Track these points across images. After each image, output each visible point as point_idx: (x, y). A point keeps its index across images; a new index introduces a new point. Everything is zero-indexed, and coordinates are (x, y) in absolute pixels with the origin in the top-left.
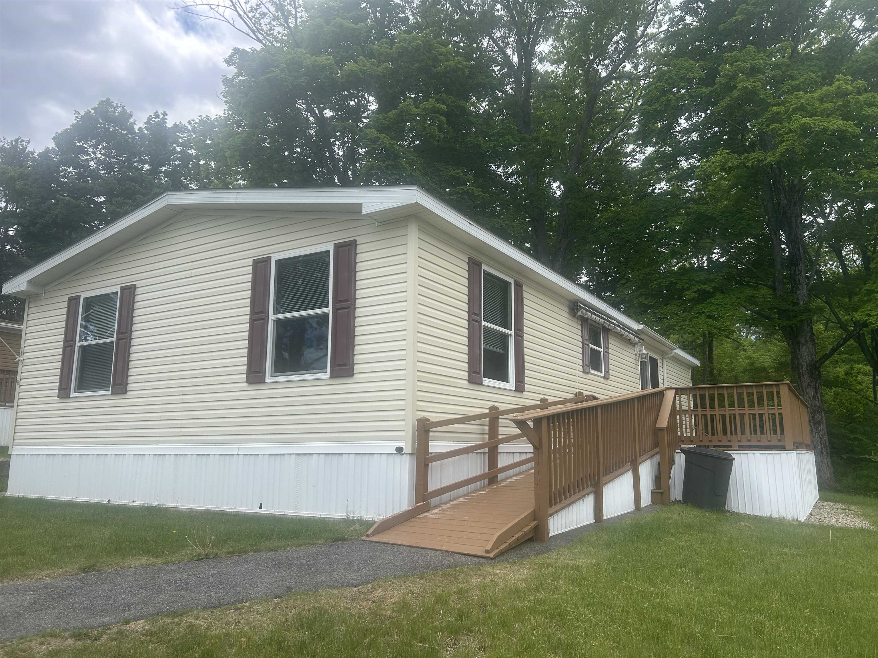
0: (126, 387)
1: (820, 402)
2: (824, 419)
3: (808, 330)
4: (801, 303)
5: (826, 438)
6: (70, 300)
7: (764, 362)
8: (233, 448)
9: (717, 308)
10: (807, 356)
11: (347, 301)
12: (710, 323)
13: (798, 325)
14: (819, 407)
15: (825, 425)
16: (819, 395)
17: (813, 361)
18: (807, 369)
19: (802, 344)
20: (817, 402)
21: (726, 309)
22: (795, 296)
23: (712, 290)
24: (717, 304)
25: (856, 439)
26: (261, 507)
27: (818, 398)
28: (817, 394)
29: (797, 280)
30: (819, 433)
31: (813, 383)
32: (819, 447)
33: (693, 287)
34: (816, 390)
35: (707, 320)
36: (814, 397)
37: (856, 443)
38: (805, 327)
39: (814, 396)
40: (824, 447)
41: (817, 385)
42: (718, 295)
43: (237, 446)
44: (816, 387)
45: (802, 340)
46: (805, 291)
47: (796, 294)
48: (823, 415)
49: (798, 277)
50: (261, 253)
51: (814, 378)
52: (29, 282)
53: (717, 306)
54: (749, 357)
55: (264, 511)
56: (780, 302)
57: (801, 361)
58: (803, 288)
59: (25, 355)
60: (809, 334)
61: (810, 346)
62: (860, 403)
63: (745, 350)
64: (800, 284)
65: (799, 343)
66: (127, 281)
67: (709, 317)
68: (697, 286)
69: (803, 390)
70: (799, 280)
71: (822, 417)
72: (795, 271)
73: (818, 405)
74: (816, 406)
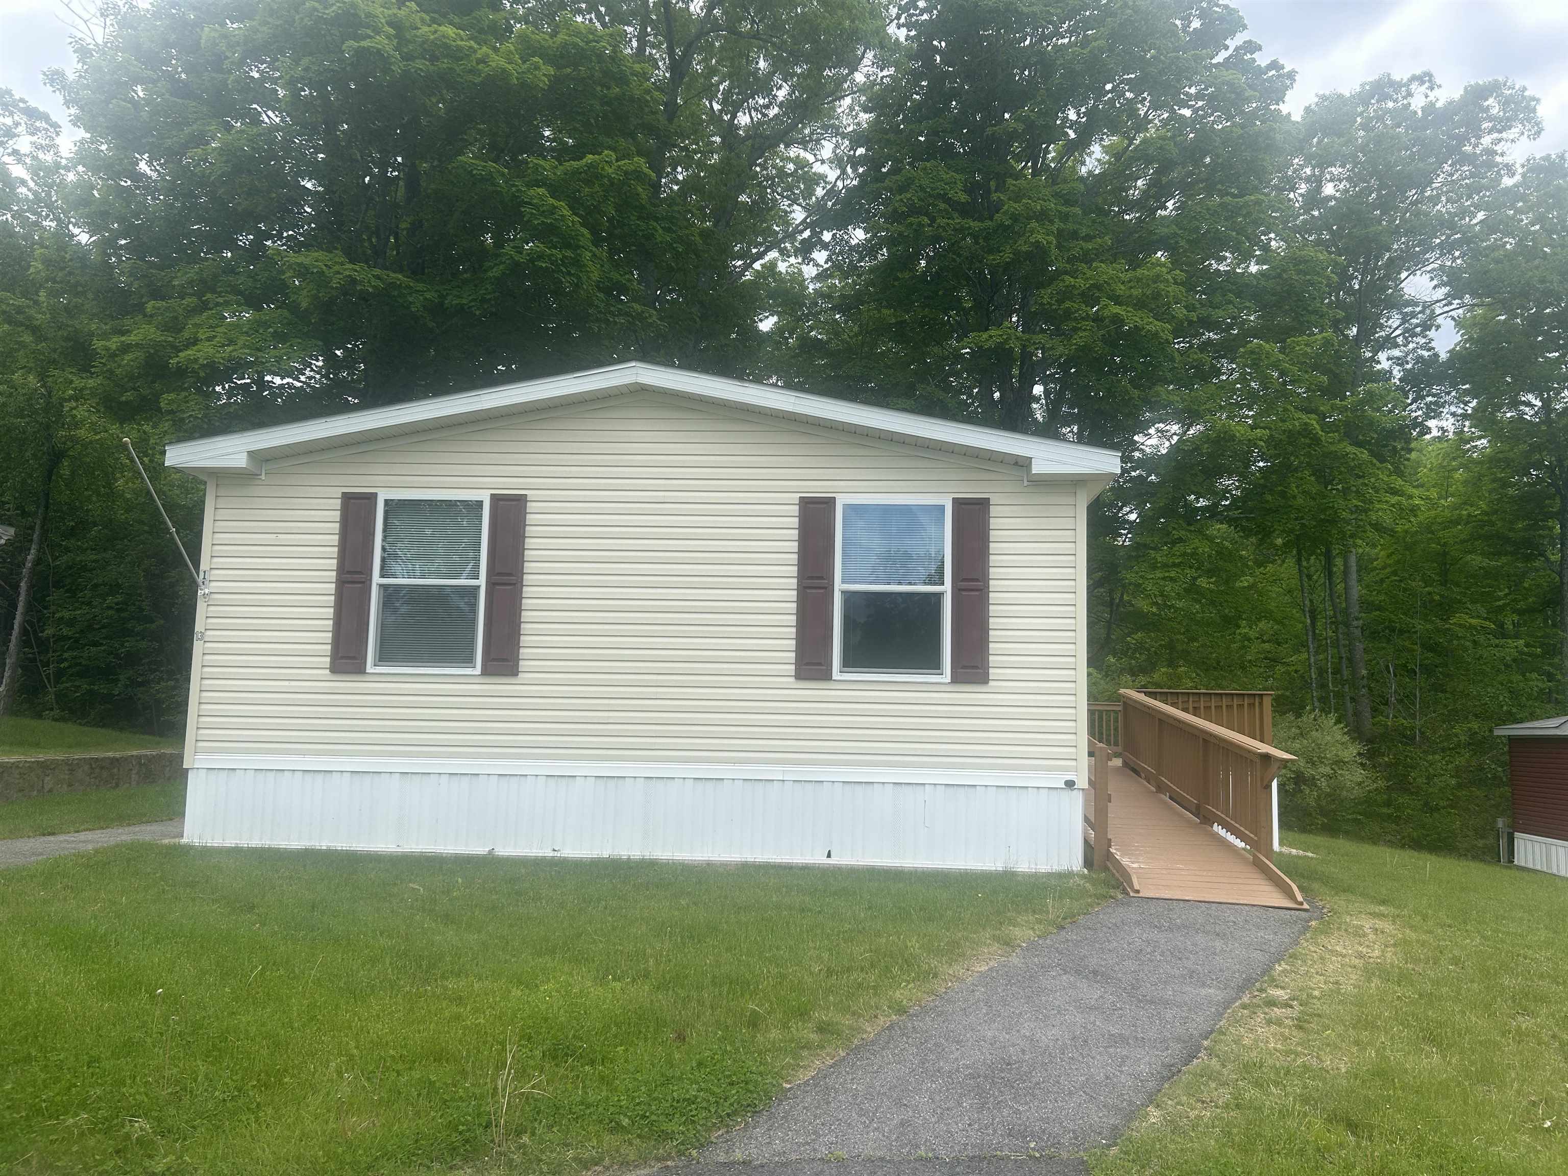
0: (517, 665)
6: (348, 498)
8: (775, 772)
11: (977, 580)
26: (829, 856)
43: (779, 768)
50: (817, 489)
52: (251, 454)
55: (833, 861)
59: (213, 584)
66: (509, 486)
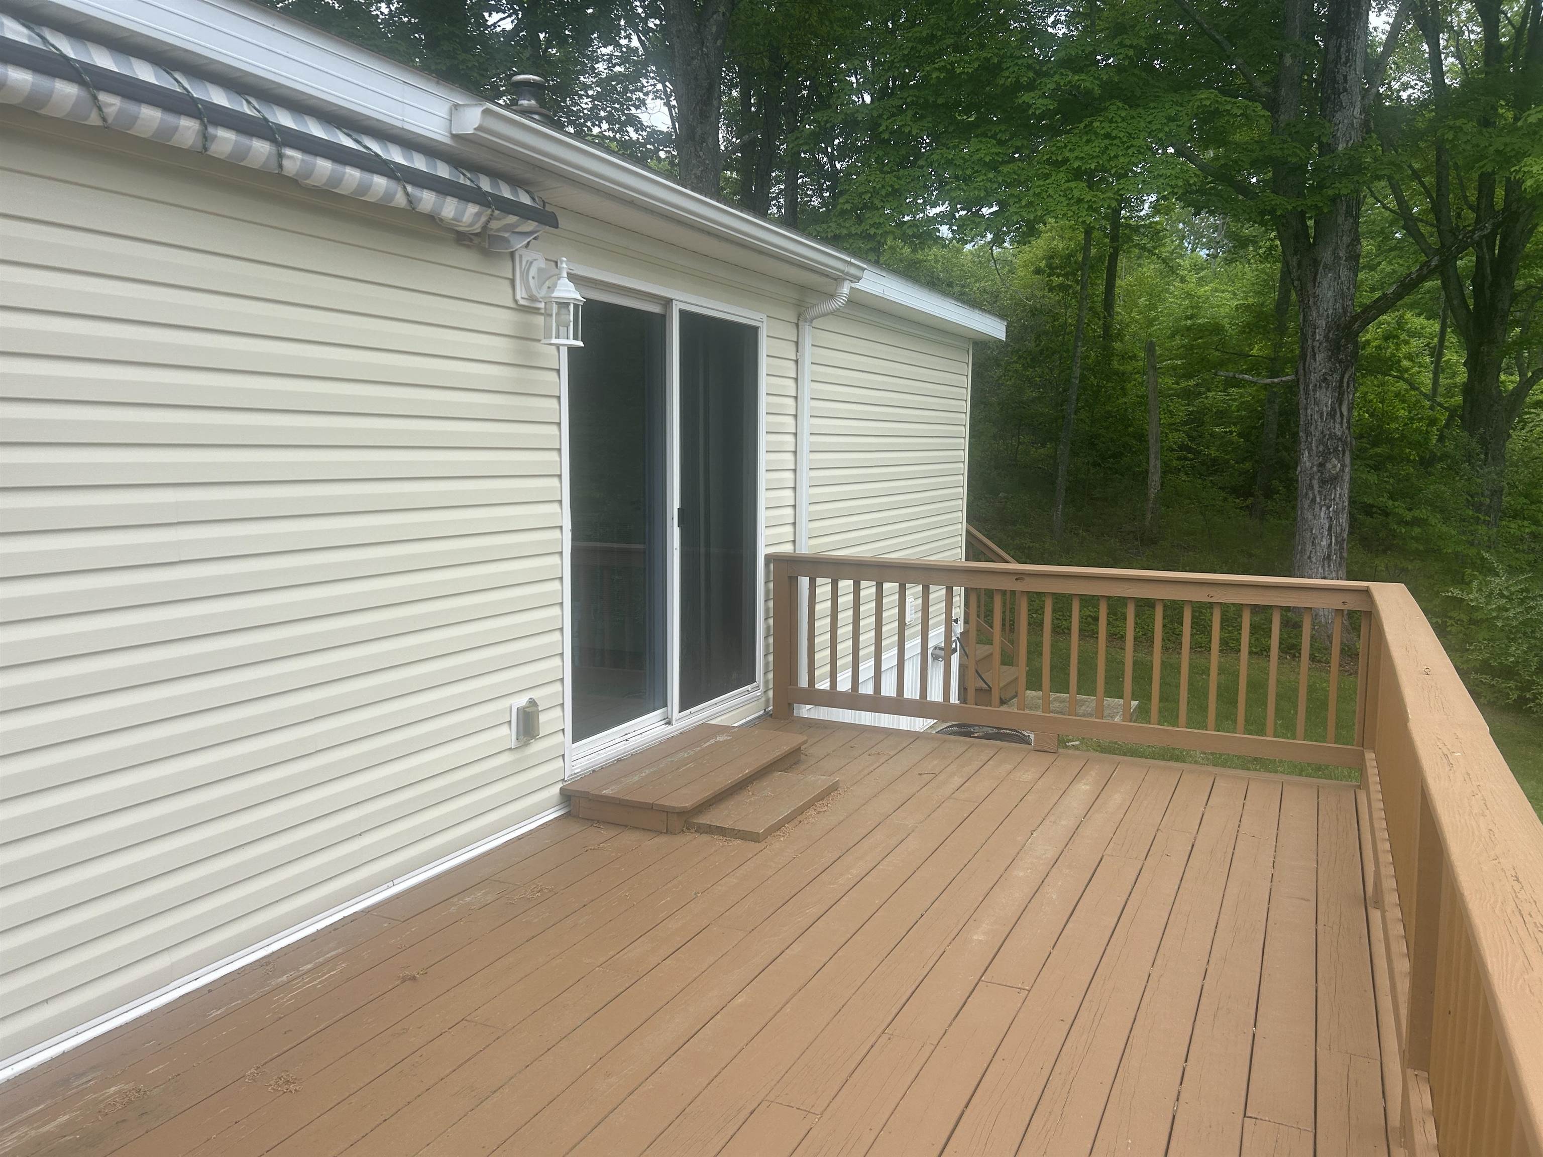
1: (1345, 425)
2: (1347, 470)
3: (1346, 227)
4: (1341, 147)
5: (1344, 519)
7: (1218, 306)
9: (1106, 148)
10: (1332, 301)
12: (1076, 194)
13: (1326, 211)
14: (1340, 439)
15: (1346, 486)
16: (1345, 409)
17: (1345, 312)
18: (1326, 337)
19: (1326, 266)
20: (1337, 426)
21: (1130, 151)
22: (1327, 125)
23: (1097, 91)
24: (1107, 136)
25: (1416, 522)
27: (1342, 415)
28: (1340, 405)
29: (1340, 78)
30: (1328, 508)
31: (1337, 376)
32: (1324, 543)
33: (1044, 80)
34: (1341, 394)
35: (1073, 185)
36: (1332, 415)
37: (1417, 531)
38: (1340, 220)
39: (1333, 409)
40: (1336, 544)
41: (1345, 380)
42: (1117, 109)
44: (1341, 386)
45: (1326, 256)
46: (1357, 112)
47: (1330, 121)
48: (1348, 461)
49: (1343, 70)
51: (1340, 362)
53: (1107, 142)
54: (1189, 295)
56: (1284, 142)
57: (1314, 314)
58: (1352, 104)
60: (1346, 240)
61: (1344, 273)
62: (1404, 402)
63: (1183, 280)
64: (1345, 90)
65: (1316, 263)
67: (1077, 174)
68: (1057, 78)
69: (1307, 393)
70: (1345, 77)
71: (1344, 466)
72: (1339, 51)
73: (1339, 434)
74: (1332, 436)
